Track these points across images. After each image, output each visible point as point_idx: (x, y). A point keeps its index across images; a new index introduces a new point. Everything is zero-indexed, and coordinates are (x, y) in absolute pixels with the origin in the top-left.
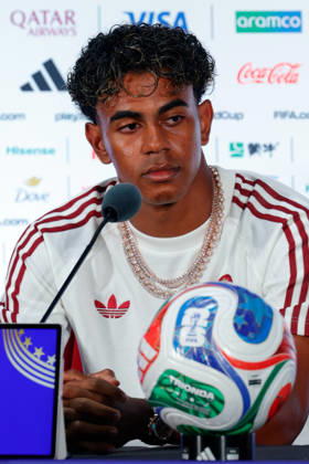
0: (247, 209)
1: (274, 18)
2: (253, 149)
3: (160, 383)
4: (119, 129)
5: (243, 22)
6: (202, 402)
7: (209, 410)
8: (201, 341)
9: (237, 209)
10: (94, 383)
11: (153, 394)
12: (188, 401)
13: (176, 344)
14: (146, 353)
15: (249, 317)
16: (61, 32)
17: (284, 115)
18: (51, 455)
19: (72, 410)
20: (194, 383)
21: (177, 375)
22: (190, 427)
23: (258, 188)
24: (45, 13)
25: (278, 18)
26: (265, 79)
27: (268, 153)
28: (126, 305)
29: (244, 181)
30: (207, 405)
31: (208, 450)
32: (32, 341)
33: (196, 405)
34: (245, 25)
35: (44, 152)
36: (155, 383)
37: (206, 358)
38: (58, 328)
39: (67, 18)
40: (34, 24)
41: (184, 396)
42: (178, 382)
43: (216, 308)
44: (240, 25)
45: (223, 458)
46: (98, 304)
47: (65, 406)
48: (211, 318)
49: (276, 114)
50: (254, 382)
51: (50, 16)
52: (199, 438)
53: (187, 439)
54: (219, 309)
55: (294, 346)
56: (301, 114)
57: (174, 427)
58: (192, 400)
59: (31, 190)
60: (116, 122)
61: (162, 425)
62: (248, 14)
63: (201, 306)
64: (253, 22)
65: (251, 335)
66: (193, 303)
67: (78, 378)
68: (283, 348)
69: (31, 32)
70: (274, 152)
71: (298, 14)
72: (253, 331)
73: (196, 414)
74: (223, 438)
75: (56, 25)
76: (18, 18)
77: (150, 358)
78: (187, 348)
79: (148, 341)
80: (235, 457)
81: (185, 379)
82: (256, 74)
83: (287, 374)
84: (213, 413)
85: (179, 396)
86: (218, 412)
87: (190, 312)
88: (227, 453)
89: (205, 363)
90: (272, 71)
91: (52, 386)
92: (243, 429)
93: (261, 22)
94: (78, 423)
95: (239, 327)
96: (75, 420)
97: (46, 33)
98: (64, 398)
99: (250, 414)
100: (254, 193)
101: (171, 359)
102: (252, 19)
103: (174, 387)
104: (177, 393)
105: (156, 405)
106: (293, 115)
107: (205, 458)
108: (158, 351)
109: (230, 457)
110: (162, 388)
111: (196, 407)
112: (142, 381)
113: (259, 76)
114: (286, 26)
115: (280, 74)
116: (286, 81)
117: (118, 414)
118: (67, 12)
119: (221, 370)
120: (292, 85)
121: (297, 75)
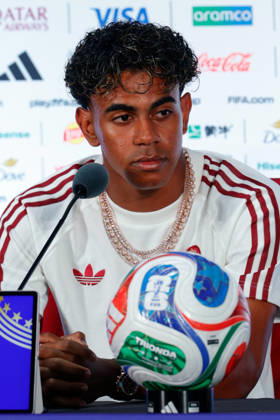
0: (214, 187)
1: (227, 13)
2: (210, 131)
3: (127, 344)
4: (113, 120)
5: (199, 16)
6: (165, 361)
7: (172, 367)
8: (164, 306)
9: (205, 187)
10: (66, 345)
11: (121, 354)
12: (152, 359)
13: (141, 308)
14: (114, 316)
15: (208, 283)
16: (34, 27)
17: (237, 100)
18: (29, 410)
19: (47, 369)
20: (158, 344)
21: (143, 336)
22: (155, 383)
23: (224, 168)
24: (19, 9)
25: (231, 12)
26: (220, 68)
27: (223, 135)
28: (102, 274)
29: (212, 163)
30: (169, 363)
31: (171, 404)
32: (10, 307)
33: (159, 363)
35: (20, 135)
36: (122, 344)
37: (169, 321)
38: (34, 295)
39: (40, 15)
40: (9, 20)
41: (149, 355)
42: (143, 342)
43: (177, 275)
44: (196, 19)
45: (185, 412)
46: (76, 273)
47: (41, 365)
48: (173, 284)
49: (230, 99)
50: (211, 342)
51: (24, 12)
52: (163, 393)
53: (152, 394)
54: (181, 276)
55: (248, 309)
56: (252, 99)
57: (140, 383)
58: (156, 358)
59: (9, 170)
60: (111, 113)
61: (129, 382)
62: (203, 9)
63: (163, 274)
64: (209, 16)
65: (209, 299)
66: (157, 271)
67: (52, 340)
68: (238, 311)
69: (7, 27)
70: (228, 133)
71: (249, 8)
72: (211, 296)
73: (160, 371)
74: (185, 392)
75: (30, 20)
77: (118, 321)
78: (152, 311)
79: (116, 306)
80: (196, 410)
81: (150, 340)
82: (211, 63)
83: (242, 334)
84: (175, 370)
85: (145, 356)
86: (180, 369)
87: (154, 279)
88: (188, 406)
89: (168, 325)
90: (226, 60)
91: (29, 348)
92: (204, 384)
93: (215, 16)
94: (51, 380)
95: (198, 292)
96: (49, 378)
97: (21, 27)
98: (40, 358)
99: (209, 371)
100: (221, 173)
101: (137, 322)
102: (207, 13)
103: (140, 347)
104: (143, 353)
105: (123, 364)
106: (245, 100)
107: (169, 411)
108: (125, 314)
109: (191, 410)
110: (129, 348)
111: (160, 365)
112: (110, 342)
113: (214, 65)
114: (238, 19)
115: (233, 63)
116: (239, 69)
117: (89, 372)
118: (39, 9)
119: (182, 331)
120: (244, 72)
121: (248, 64)
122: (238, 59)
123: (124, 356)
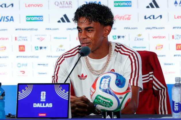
0: (119, 52)
1: (124, 3)
2: (119, 37)
5: (116, 4)
6: (107, 103)
8: (107, 87)
13: (100, 88)
15: (119, 81)
16: (68, 7)
17: (127, 28)
18: (67, 117)
19: (75, 105)
20: (105, 98)
21: (101, 96)
22: (104, 110)
23: (122, 47)
25: (125, 3)
26: (122, 19)
27: (123, 38)
28: (86, 76)
29: (118, 45)
31: (109, 116)
32: (62, 88)
34: (117, 5)
36: (95, 98)
38: (69, 84)
40: (61, 5)
41: (102, 102)
42: (101, 98)
44: (115, 5)
45: (113, 118)
46: (79, 76)
48: (109, 81)
50: (121, 98)
51: (65, 3)
52: (106, 113)
53: (103, 113)
54: (111, 79)
56: (131, 28)
58: (104, 103)
62: (117, 2)
63: (106, 78)
64: (119, 4)
68: (128, 89)
69: (60, 7)
71: (130, 2)
72: (120, 85)
73: (106, 106)
74: (113, 112)
75: (67, 5)
76: (57, 3)
77: (93, 92)
78: (103, 89)
79: (93, 87)
80: (116, 117)
82: (119, 18)
83: (129, 96)
84: (110, 106)
87: (104, 80)
89: (108, 93)
90: (124, 17)
91: (68, 99)
92: (118, 110)
93: (121, 4)
95: (117, 84)
97: (64, 7)
99: (120, 106)
100: (120, 48)
101: (99, 92)
103: (100, 99)
105: (95, 104)
106: (129, 28)
107: (108, 118)
108: (95, 90)
110: (97, 100)
114: (127, 5)
115: (126, 17)
116: (127, 19)
118: (69, 2)
119: (112, 95)
120: (129, 20)
121: (130, 18)
122: (127, 16)
123: (95, 102)
